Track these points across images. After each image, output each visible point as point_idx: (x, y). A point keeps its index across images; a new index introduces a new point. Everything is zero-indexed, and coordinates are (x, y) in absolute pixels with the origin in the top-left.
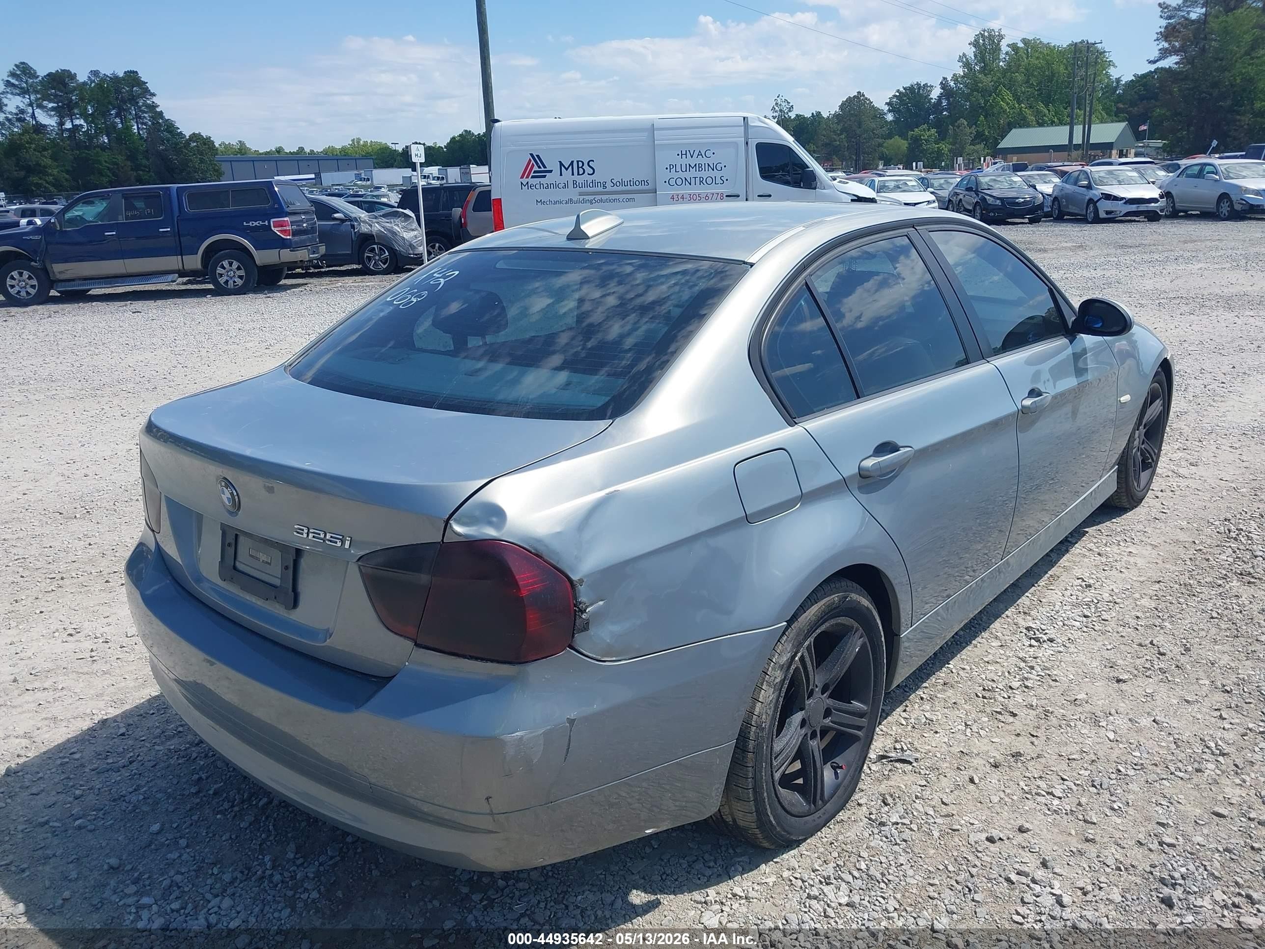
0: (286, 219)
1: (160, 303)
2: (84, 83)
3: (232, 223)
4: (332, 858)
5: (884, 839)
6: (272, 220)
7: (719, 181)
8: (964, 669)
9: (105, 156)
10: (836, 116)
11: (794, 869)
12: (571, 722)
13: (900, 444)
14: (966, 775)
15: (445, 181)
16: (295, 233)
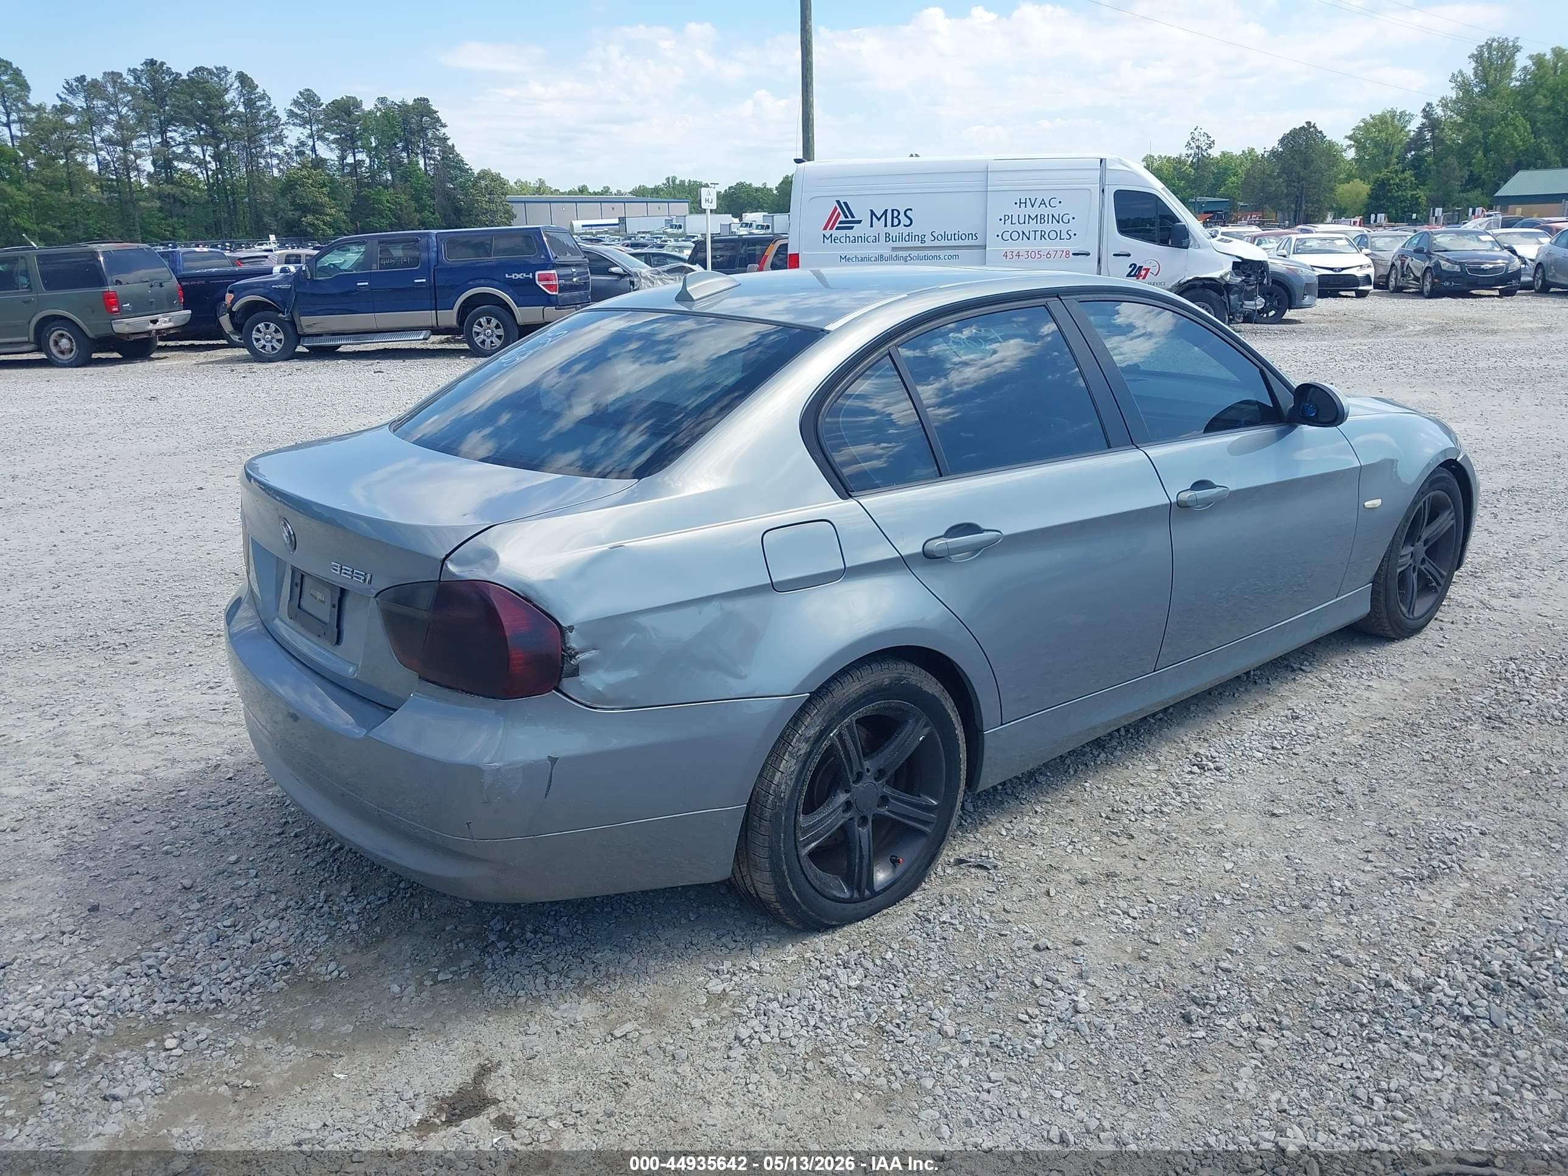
0: (552, 272)
1: (408, 362)
2: (370, 112)
3: (490, 274)
4: (380, 899)
5: (924, 935)
6: (537, 273)
7: (1064, 235)
8: (1099, 788)
9: (386, 196)
10: (1273, 153)
11: (819, 951)
12: (553, 760)
13: (983, 527)
14: (1043, 887)
15: (770, 231)
16: (562, 289)
